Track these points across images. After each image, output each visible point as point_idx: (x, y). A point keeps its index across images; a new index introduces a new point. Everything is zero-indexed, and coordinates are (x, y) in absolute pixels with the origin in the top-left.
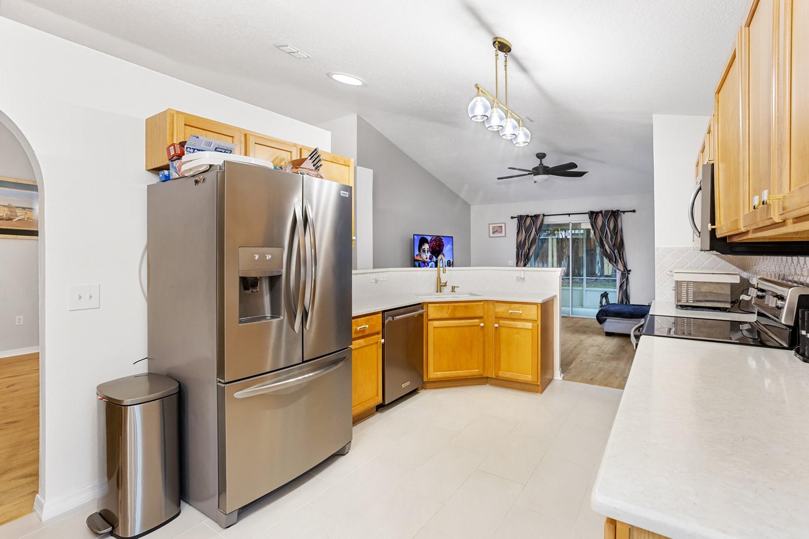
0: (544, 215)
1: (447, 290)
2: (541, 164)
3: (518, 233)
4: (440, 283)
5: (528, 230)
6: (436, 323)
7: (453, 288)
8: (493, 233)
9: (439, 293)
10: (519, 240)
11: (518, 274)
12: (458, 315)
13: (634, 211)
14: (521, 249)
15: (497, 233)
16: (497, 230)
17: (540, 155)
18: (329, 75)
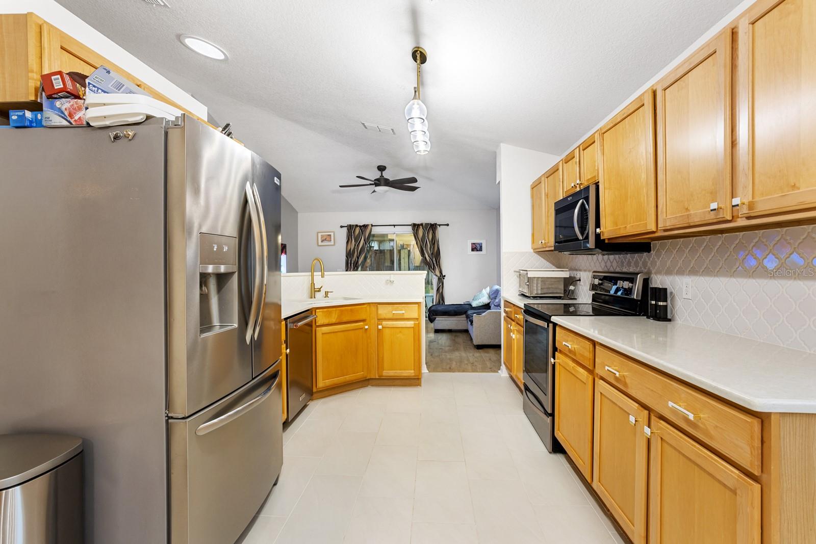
0: (372, 226)
1: (319, 295)
2: (382, 176)
3: (347, 242)
4: (314, 289)
5: (357, 240)
6: (325, 329)
7: (327, 293)
8: (322, 241)
9: (313, 299)
10: (349, 248)
11: (388, 277)
12: (345, 320)
13: (448, 225)
14: (350, 257)
15: (325, 241)
16: (327, 238)
17: (382, 167)
18: (179, 37)
